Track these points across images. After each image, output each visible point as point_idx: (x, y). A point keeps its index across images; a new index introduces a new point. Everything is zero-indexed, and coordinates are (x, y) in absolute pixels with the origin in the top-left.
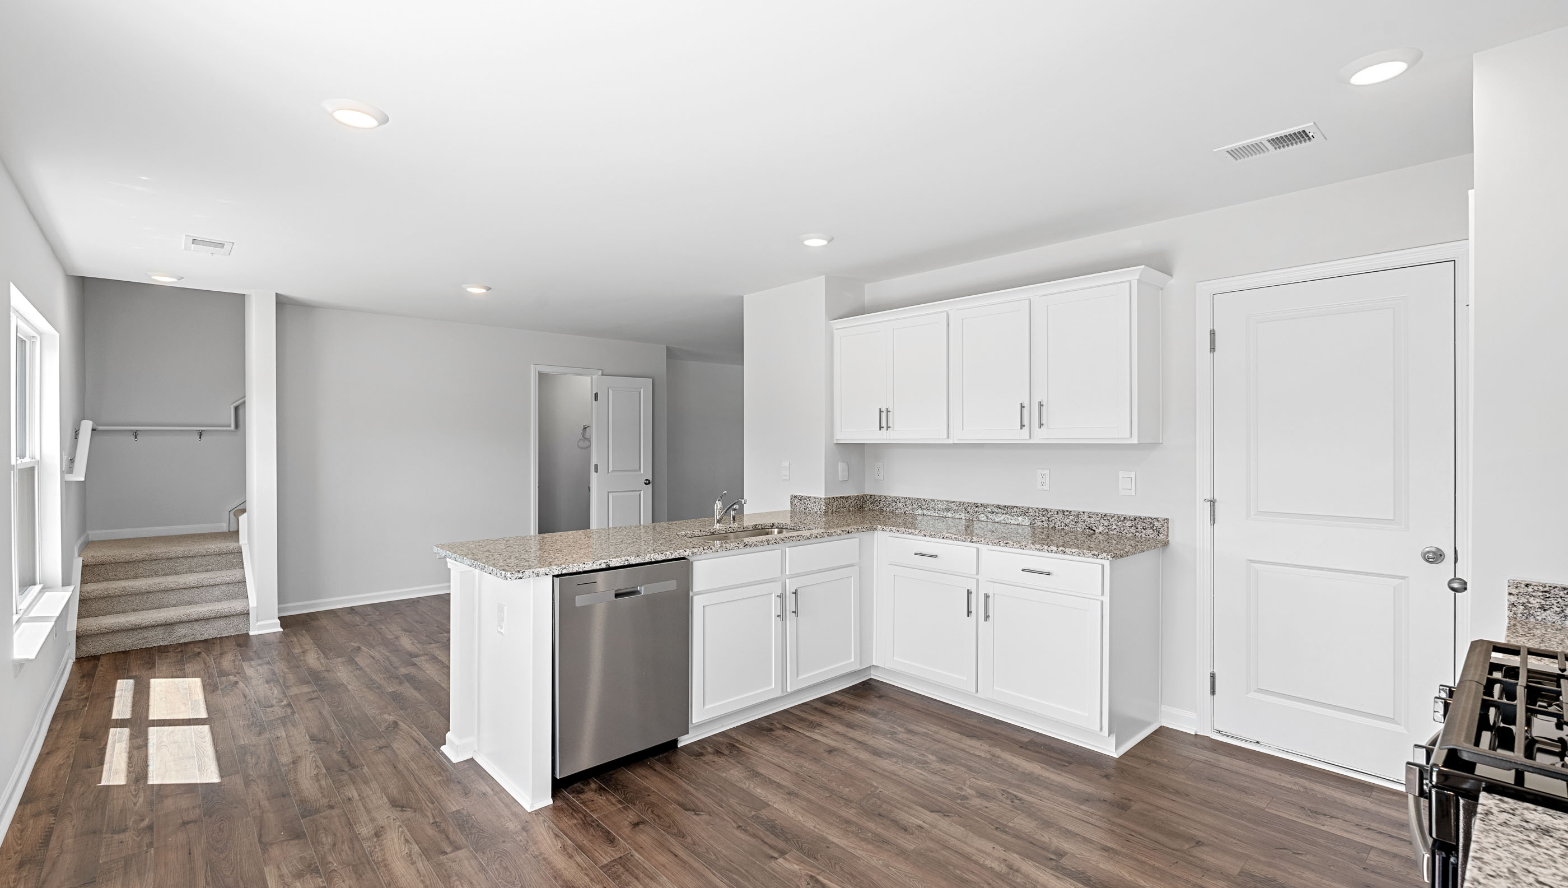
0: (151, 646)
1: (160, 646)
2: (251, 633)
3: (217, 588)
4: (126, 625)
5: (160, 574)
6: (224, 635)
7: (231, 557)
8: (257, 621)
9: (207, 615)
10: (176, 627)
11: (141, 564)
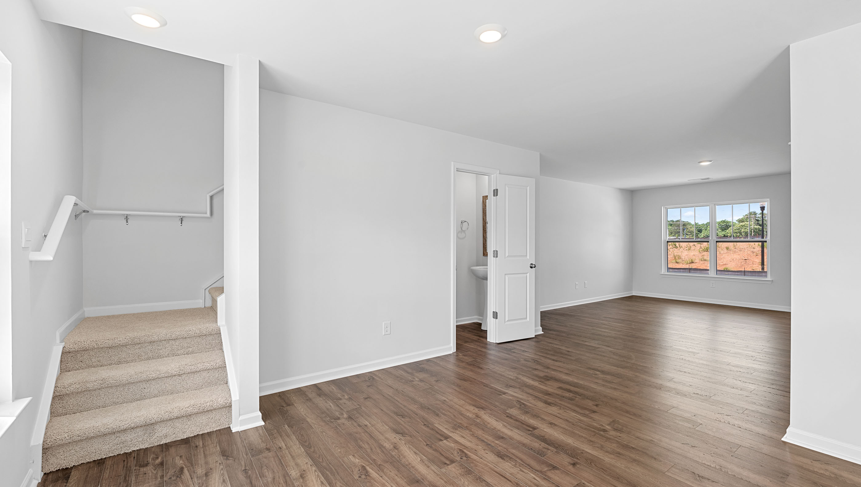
0: (130, 451)
1: (140, 449)
2: (234, 430)
3: (198, 375)
4: (102, 430)
5: (143, 358)
6: (206, 432)
7: (210, 338)
8: (240, 415)
9: (190, 410)
10: (157, 427)
11: (125, 349)
